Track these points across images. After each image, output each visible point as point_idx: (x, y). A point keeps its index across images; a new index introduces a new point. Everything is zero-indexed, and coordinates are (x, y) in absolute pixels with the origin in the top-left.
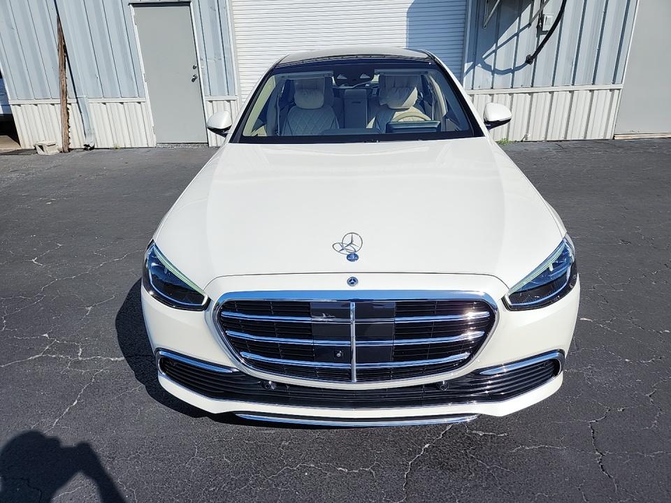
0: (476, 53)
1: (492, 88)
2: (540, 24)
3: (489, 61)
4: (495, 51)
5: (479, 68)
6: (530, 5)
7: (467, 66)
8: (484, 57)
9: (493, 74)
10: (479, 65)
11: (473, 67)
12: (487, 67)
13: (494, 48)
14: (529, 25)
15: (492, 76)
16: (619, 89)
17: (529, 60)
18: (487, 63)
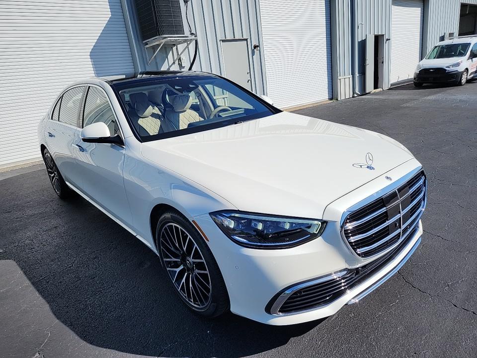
6: (171, 52)
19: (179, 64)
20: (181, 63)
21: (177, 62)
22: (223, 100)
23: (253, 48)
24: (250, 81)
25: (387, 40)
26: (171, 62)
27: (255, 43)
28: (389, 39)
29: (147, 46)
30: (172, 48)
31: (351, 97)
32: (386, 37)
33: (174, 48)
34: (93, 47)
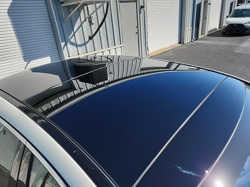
0: (65, 37)
1: (78, 54)
2: (90, 20)
3: (73, 40)
4: (74, 35)
5: (69, 45)
6: (83, 10)
7: (63, 44)
8: (69, 38)
9: (77, 47)
10: (69, 43)
11: (66, 44)
12: (72, 44)
13: (73, 33)
14: (85, 20)
15: (76, 48)
16: (123, 46)
17: (90, 38)
18: (72, 41)
19: (89, 21)
20: (91, 20)
21: (88, 20)
22: (120, 48)
23: (140, 8)
24: (137, 33)
25: (209, 4)
26: (83, 19)
27: (141, 4)
28: (210, 4)
29: (63, 5)
30: (83, 7)
31: (190, 41)
32: (209, 2)
33: (85, 7)
34: (10, 4)
